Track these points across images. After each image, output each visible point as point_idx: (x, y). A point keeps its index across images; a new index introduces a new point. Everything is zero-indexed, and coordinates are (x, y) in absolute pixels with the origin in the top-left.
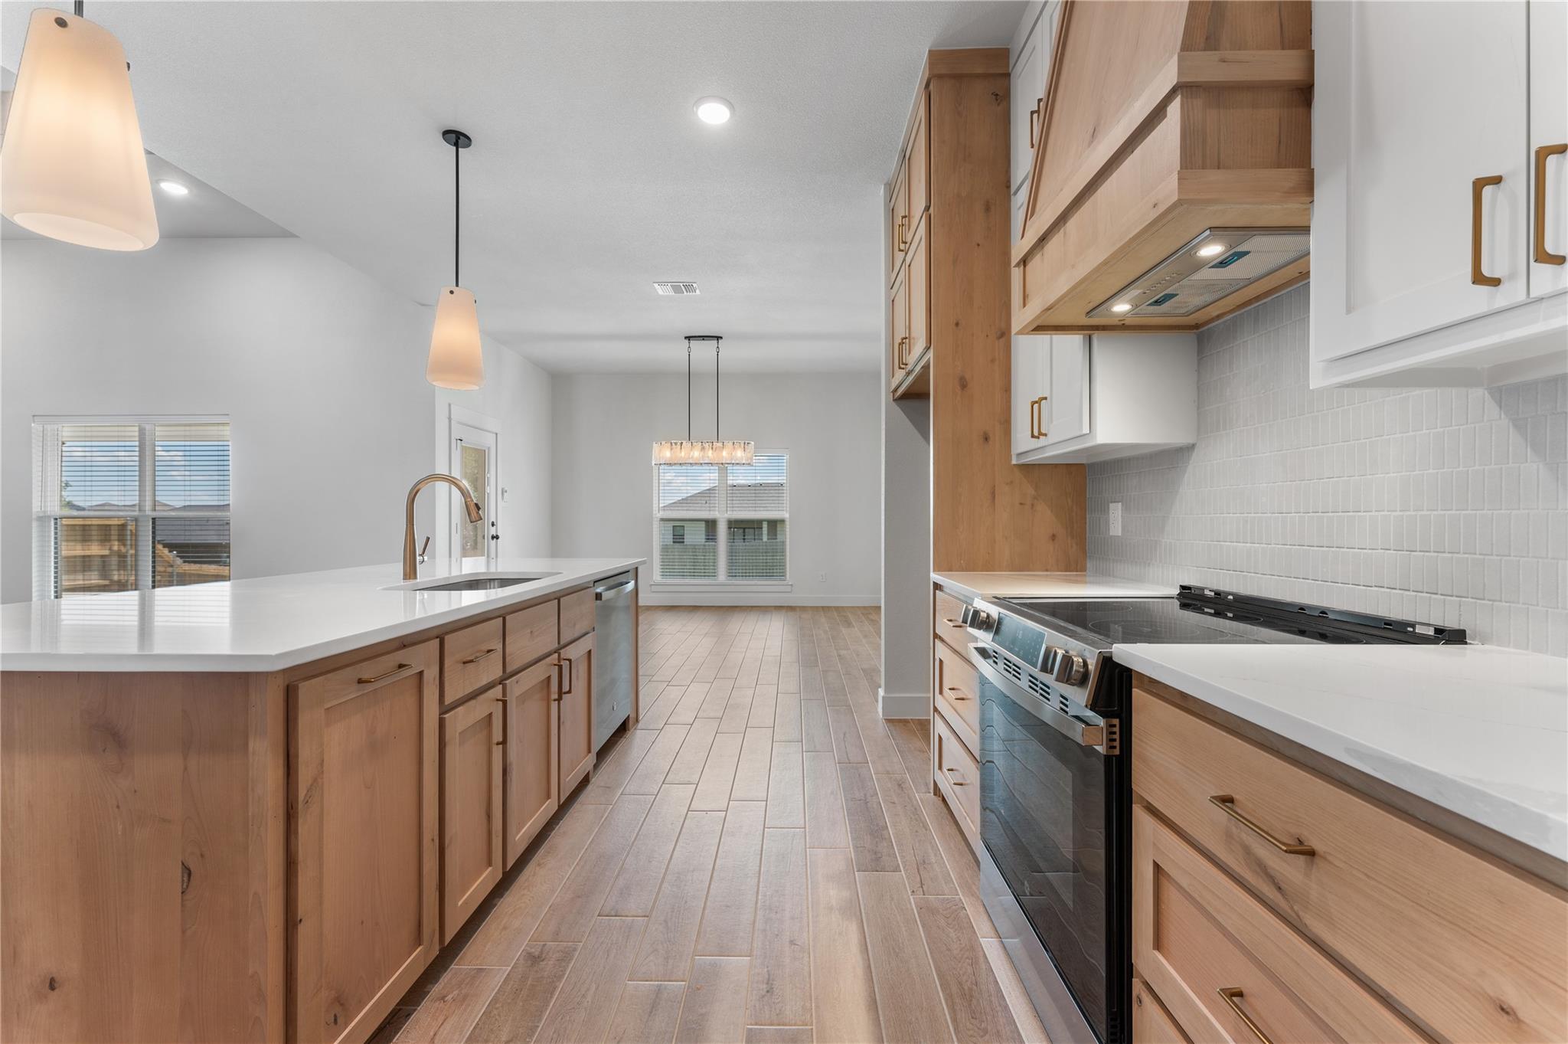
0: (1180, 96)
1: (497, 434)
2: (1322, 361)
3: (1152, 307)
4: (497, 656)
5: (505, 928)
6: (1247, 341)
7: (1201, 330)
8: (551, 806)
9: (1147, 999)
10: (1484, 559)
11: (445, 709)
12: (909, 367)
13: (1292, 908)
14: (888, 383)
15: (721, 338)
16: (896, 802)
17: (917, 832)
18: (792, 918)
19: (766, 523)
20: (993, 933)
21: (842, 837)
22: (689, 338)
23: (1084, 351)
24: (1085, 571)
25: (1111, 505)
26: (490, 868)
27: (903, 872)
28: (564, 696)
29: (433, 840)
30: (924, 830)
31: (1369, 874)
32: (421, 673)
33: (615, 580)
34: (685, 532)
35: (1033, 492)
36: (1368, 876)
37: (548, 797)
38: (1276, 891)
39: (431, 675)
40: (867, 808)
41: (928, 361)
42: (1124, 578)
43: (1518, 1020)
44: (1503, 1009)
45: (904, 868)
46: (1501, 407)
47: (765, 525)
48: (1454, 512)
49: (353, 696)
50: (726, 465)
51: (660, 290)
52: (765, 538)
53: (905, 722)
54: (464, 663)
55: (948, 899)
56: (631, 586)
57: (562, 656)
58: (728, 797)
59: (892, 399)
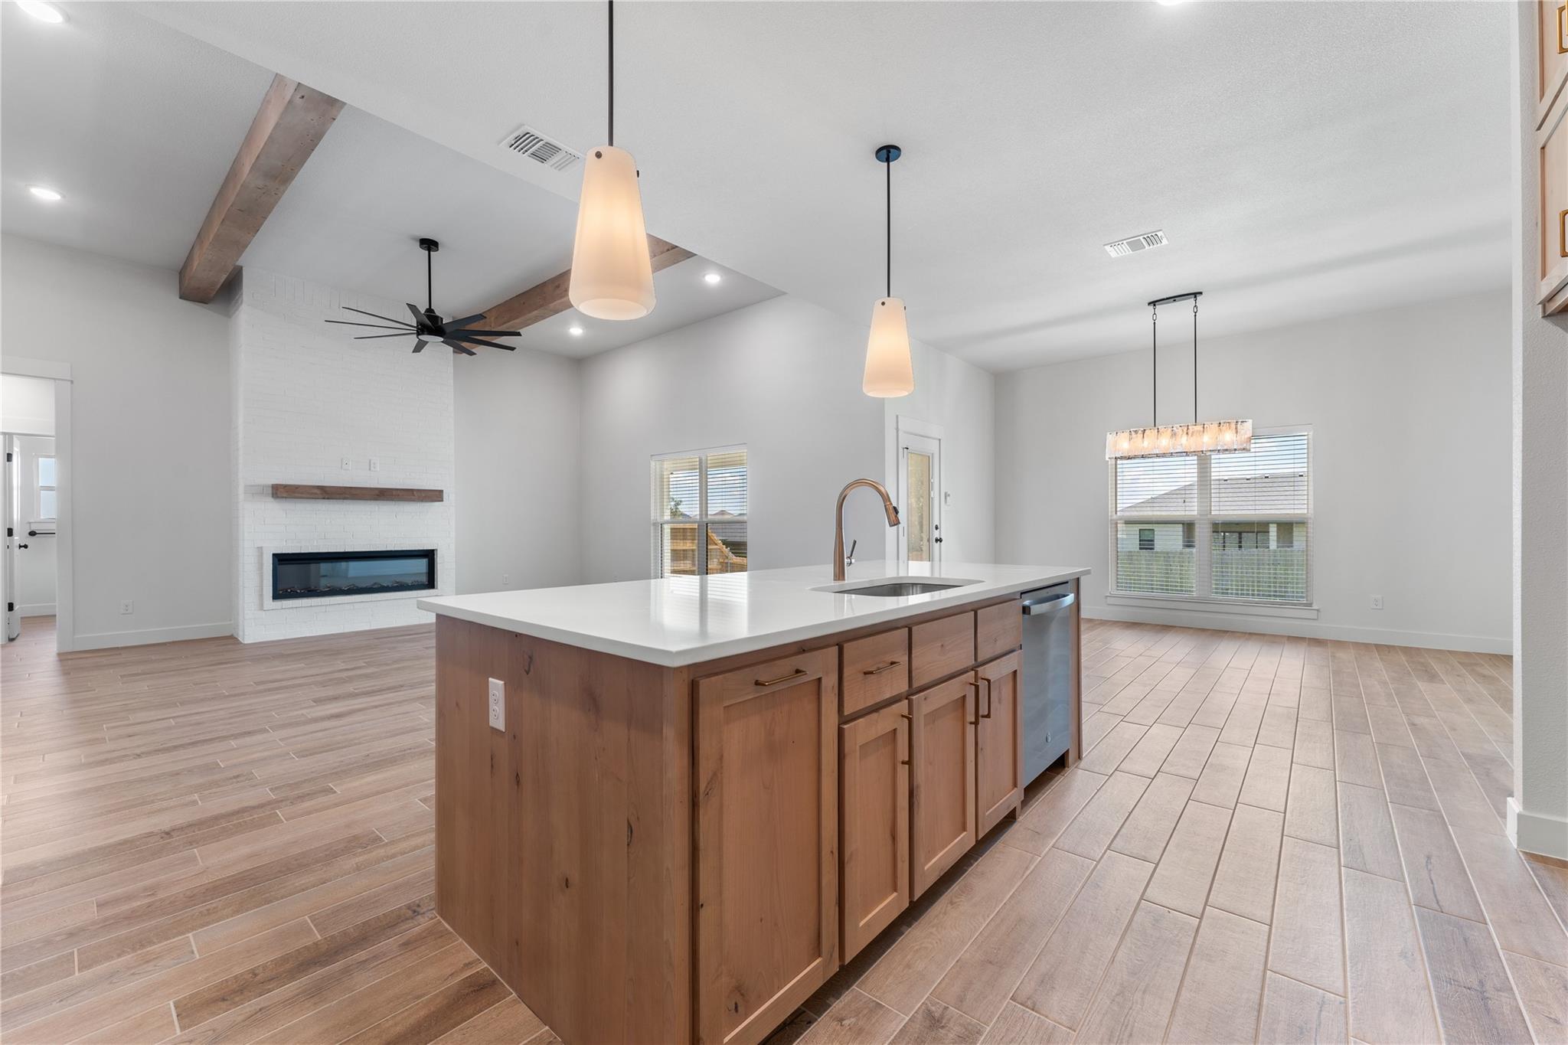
1: (940, 439)
4: (903, 669)
5: (908, 966)
11: (844, 720)
15: (1201, 293)
19: (1274, 523)
22: (1154, 303)
26: (895, 894)
28: (982, 719)
29: (832, 852)
32: (820, 679)
33: (1050, 591)
34: (1156, 537)
37: (963, 828)
39: (830, 682)
47: (1273, 529)
49: (750, 697)
50: (1209, 453)
51: (1112, 252)
52: (1273, 545)
54: (865, 673)
56: (1069, 599)
57: (980, 674)
58: (1204, 899)
59: (1540, 315)
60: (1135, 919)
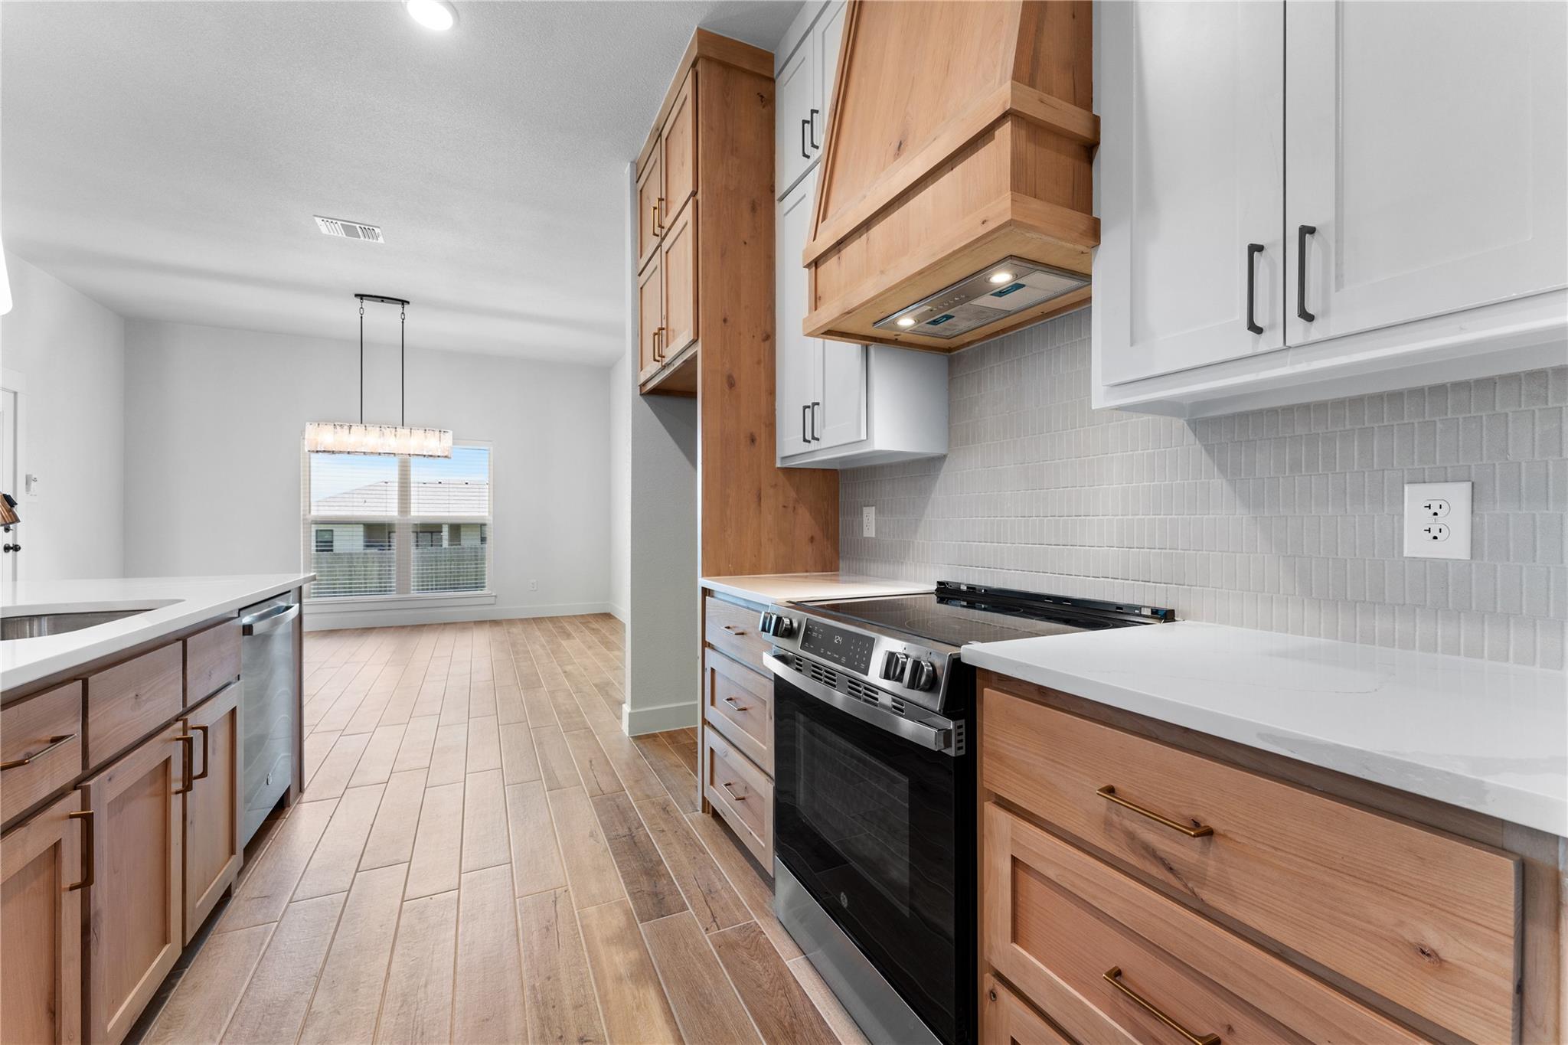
0: (1010, 122)
1: (15, 393)
2: (1107, 386)
3: (931, 326)
4: (74, 745)
6: (993, 367)
7: (952, 354)
8: (171, 951)
9: (1003, 993)
10: (1184, 553)
12: (666, 360)
13: (1186, 886)
14: (635, 377)
15: (408, 303)
16: (666, 829)
17: (695, 858)
18: (576, 1007)
19: (447, 526)
20: (796, 951)
21: (616, 887)
22: (361, 296)
23: (862, 360)
24: (838, 570)
25: (864, 508)
27: (691, 910)
28: (195, 782)
30: (701, 854)
31: (1277, 846)
33: (269, 605)
34: (335, 538)
35: (795, 496)
36: (1276, 849)
37: (165, 940)
38: (1166, 872)
40: (634, 842)
41: (694, 357)
42: (877, 577)
43: (1441, 960)
44: (1423, 952)
45: (691, 904)
46: (1195, 435)
47: (445, 533)
48: (1162, 516)
50: (411, 457)
51: (323, 227)
52: (445, 543)
53: (654, 736)
55: (744, 927)
56: (293, 613)
57: (190, 724)
58: (458, 870)
59: (639, 393)
60: (401, 924)
